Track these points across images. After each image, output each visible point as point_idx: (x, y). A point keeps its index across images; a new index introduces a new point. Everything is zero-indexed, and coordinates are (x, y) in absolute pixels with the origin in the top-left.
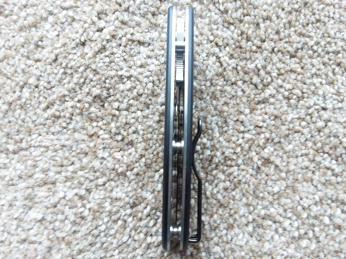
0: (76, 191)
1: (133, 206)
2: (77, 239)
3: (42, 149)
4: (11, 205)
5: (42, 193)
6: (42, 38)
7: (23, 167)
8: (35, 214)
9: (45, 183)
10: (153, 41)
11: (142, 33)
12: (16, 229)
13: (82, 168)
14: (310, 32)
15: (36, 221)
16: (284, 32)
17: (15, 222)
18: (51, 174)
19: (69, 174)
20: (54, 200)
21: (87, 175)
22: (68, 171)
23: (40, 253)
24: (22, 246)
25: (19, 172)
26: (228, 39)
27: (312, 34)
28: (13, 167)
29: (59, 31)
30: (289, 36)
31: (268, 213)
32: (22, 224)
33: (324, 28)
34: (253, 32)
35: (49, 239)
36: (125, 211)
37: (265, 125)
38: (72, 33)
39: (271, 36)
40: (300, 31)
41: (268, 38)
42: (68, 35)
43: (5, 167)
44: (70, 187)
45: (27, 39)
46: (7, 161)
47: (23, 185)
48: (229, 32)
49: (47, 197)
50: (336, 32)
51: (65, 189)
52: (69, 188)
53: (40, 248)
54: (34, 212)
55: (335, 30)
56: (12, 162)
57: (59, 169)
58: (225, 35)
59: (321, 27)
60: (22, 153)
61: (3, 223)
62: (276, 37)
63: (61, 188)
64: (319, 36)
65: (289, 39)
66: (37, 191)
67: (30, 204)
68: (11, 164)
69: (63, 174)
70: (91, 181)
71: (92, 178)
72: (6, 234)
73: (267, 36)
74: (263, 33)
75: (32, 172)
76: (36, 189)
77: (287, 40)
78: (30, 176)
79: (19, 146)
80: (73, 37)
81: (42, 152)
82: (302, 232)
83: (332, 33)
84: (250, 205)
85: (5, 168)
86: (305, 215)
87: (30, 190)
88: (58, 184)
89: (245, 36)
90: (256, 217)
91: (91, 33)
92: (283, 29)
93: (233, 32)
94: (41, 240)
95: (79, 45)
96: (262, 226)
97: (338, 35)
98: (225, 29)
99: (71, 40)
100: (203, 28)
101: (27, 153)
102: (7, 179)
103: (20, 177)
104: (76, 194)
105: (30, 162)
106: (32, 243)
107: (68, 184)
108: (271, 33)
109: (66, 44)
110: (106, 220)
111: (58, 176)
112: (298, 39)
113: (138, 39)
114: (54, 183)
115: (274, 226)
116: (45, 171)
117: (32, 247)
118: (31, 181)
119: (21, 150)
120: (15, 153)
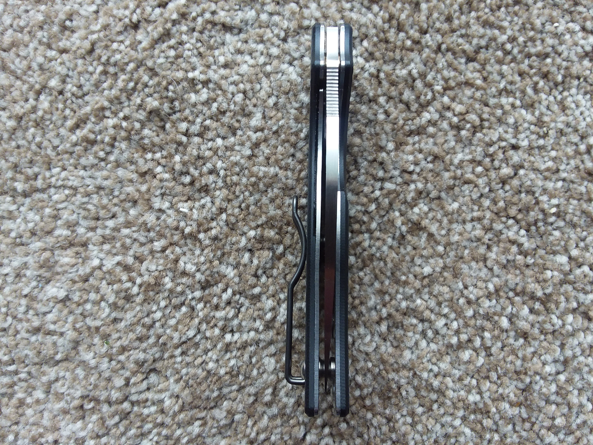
0: (118, 258)
1: (205, 286)
2: (118, 331)
3: (67, 192)
4: (18, 276)
5: (66, 258)
6: (71, 15)
7: (37, 218)
8: (54, 290)
9: (72, 245)
10: (247, 24)
11: (229, 11)
12: (26, 312)
13: (128, 224)
14: (502, 21)
15: (56, 301)
16: (459, 18)
17: (24, 302)
18: (81, 230)
19: (108, 232)
20: (84, 270)
21: (135, 235)
22: (106, 227)
23: (61, 349)
24: (33, 339)
25: (31, 225)
26: (367, 27)
27: (505, 24)
28: (22, 217)
29: (98, 5)
30: (468, 25)
31: (412, 306)
32: (35, 305)
33: (525, 15)
34: (408, 16)
35: (75, 329)
36: (193, 292)
37: (418, 170)
38: (119, 9)
39: (438, 25)
40: (485, 17)
41: (432, 28)
42: (111, 10)
43: (11, 216)
44: (109, 253)
45: (47, 16)
46: (13, 208)
47: (37, 245)
48: (370, 16)
49: (73, 266)
50: (544, 21)
51: (102, 255)
52: (107, 254)
53: (61, 341)
54: (54, 286)
55: (543, 19)
56: (22, 209)
57: (92, 223)
58: (363, 20)
59: (520, 13)
60: (37, 196)
61: (6, 302)
62: (446, 26)
63: (95, 253)
64: (517, 28)
65: (466, 30)
66: (59, 255)
67: (48, 275)
68: (20, 212)
69: (99, 231)
70: (142, 245)
71: (142, 239)
72: (9, 319)
73: (431, 24)
74: (424, 18)
75: (52, 225)
76: (56, 252)
77: (463, 31)
78: (49, 233)
79: (31, 185)
80: (120, 15)
81: (67, 196)
82: (464, 337)
83: (538, 23)
84: (385, 293)
85: (10, 219)
86: (470, 313)
87: (47, 254)
88: (91, 247)
89: (394, 22)
90: (392, 311)
91: (149, 9)
92: (457, 14)
93: (376, 15)
94: (63, 330)
95: (128, 28)
96: (402, 326)
97: (548, 27)
98: (364, 10)
99: (117, 20)
100: (328, 7)
101: (45, 196)
102: (13, 234)
103: (33, 233)
104: (118, 264)
105: (48, 211)
106: (50, 333)
107: (106, 247)
108: (438, 19)
109: (108, 25)
110: (163, 304)
111: (90, 234)
112: (482, 31)
113: (222, 20)
114: (85, 245)
115: (420, 327)
116: (71, 226)
117: (49, 339)
118: (50, 240)
119: (35, 191)
120: (25, 195)
